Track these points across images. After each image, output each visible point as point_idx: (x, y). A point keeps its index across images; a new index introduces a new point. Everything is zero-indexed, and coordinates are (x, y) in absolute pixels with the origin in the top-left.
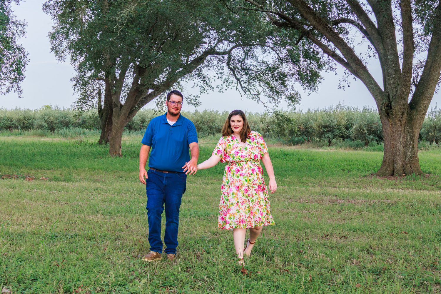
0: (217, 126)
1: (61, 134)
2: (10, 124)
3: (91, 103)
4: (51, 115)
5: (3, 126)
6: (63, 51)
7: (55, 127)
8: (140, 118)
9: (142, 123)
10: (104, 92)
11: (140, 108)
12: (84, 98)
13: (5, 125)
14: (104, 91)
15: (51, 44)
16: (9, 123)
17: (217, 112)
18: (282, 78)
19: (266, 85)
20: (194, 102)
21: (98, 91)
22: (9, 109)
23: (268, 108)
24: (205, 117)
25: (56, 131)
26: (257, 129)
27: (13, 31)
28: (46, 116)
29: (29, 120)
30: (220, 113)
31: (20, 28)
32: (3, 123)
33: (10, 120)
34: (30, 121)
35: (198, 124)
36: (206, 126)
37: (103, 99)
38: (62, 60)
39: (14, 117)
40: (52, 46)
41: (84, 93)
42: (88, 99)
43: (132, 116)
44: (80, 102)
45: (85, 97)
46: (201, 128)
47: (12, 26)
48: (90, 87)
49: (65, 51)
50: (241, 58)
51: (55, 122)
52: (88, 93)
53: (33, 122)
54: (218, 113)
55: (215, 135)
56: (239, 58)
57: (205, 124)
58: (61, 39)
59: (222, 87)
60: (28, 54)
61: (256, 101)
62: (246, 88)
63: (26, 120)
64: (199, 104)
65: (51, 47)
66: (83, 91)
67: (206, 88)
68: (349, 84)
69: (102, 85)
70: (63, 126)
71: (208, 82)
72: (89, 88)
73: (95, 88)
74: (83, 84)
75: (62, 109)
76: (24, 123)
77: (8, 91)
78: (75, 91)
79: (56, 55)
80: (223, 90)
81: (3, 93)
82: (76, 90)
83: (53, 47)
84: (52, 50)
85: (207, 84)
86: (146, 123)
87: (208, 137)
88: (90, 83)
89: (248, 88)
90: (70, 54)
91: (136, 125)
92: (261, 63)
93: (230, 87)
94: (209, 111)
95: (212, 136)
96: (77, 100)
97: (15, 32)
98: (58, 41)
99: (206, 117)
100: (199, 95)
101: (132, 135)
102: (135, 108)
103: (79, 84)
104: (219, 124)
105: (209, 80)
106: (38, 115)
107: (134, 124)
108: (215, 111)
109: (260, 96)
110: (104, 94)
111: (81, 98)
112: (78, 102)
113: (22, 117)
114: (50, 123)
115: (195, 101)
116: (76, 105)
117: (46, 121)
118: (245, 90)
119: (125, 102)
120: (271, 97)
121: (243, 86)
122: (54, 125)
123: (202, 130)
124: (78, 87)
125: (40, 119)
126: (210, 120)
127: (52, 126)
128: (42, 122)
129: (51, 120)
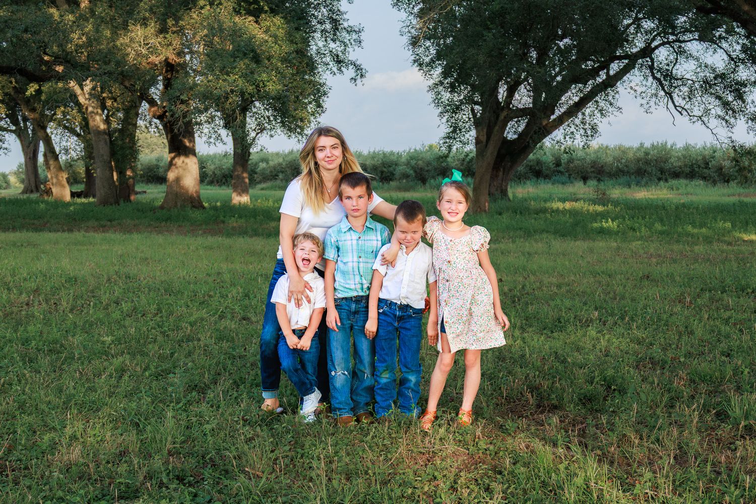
0: (672, 167)
4: (420, 158)
7: (427, 177)
9: (556, 167)
12: (454, 131)
15: (412, 53)
18: (738, 89)
19: (717, 100)
23: (718, 137)
24: (652, 152)
27: (345, 41)
28: (412, 159)
29: (390, 166)
31: (354, 36)
34: (391, 169)
35: (641, 165)
36: (654, 168)
44: (448, 137)
45: (455, 129)
46: (645, 171)
47: (344, 34)
51: (426, 168)
53: (394, 170)
57: (652, 164)
60: (366, 71)
62: (683, 108)
63: (385, 167)
65: (413, 58)
66: (453, 121)
70: (438, 175)
72: (462, 117)
74: (452, 112)
76: (382, 172)
78: (442, 122)
79: (420, 70)
80: (651, 110)
82: (444, 120)
83: (415, 58)
84: (415, 61)
85: (612, 104)
86: (563, 166)
88: (462, 110)
89: (686, 107)
92: (703, 68)
96: (443, 135)
97: (348, 42)
103: (447, 111)
104: (676, 164)
106: (403, 160)
107: (544, 168)
111: (449, 131)
112: (444, 138)
113: (379, 163)
114: (418, 171)
116: (442, 141)
117: (413, 168)
118: (680, 110)
119: (516, 136)
120: (723, 119)
121: (677, 104)
122: (425, 173)
123: (648, 174)
124: (447, 116)
125: (405, 165)
126: (661, 157)
127: (421, 175)
128: (407, 170)
129: (419, 167)
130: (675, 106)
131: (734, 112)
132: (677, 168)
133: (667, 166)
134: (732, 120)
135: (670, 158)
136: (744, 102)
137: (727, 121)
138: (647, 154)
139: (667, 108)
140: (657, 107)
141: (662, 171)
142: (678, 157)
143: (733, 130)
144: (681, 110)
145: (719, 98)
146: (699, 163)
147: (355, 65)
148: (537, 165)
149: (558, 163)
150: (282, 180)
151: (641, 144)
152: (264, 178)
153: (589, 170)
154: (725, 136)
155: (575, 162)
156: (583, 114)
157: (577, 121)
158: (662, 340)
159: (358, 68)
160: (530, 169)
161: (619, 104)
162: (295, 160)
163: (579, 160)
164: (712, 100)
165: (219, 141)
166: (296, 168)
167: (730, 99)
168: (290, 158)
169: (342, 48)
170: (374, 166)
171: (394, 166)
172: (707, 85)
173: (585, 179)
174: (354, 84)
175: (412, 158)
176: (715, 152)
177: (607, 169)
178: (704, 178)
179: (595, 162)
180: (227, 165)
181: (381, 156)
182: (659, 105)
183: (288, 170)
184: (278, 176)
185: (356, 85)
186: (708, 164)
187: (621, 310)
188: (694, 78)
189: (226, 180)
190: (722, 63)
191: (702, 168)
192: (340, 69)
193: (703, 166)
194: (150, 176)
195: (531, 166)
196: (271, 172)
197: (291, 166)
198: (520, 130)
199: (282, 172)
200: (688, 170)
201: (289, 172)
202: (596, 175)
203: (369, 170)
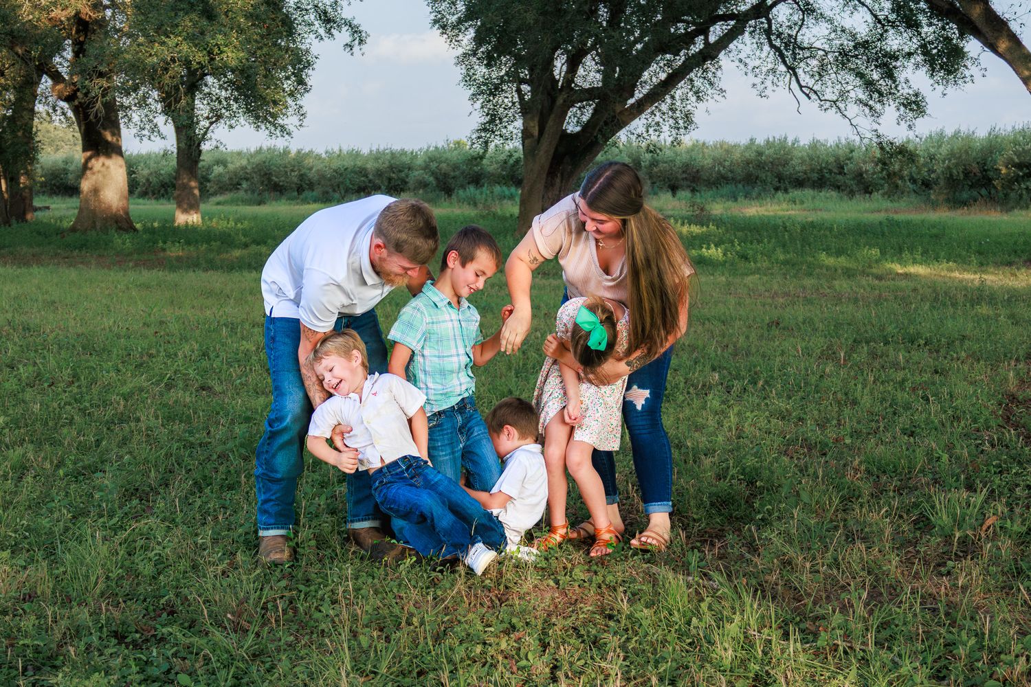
1: (464, 200)
4: (443, 159)
5: (351, 186)
7: (453, 186)
12: (492, 121)
15: (431, 10)
18: (887, 63)
23: (859, 129)
24: (767, 152)
28: (432, 161)
29: (400, 171)
32: (350, 180)
34: (403, 175)
35: (752, 169)
36: (769, 174)
39: (370, 166)
40: (434, 14)
44: (484, 129)
46: (757, 178)
51: (452, 174)
57: (767, 169)
60: (367, 35)
62: (811, 89)
63: (394, 173)
65: (432, 17)
68: (983, 72)
70: (469, 183)
76: (390, 179)
79: (442, 34)
80: (767, 92)
82: (478, 105)
83: (436, 16)
84: (436, 22)
87: (773, 196)
89: (815, 88)
94: (777, 139)
95: (780, 195)
96: (476, 126)
103: (482, 93)
104: (798, 169)
106: (420, 162)
111: (485, 121)
112: (478, 130)
113: (386, 166)
114: (441, 178)
116: (475, 135)
117: (433, 173)
118: (807, 92)
119: (578, 129)
120: (866, 105)
121: (803, 84)
122: (451, 181)
123: (761, 182)
124: (481, 99)
125: (422, 169)
126: (778, 159)
127: (445, 183)
128: (425, 176)
129: (443, 172)
130: (801, 87)
131: (881, 94)
132: (801, 174)
133: (787, 171)
134: (878, 106)
135: (792, 159)
136: (894, 81)
137: (871, 108)
138: (760, 154)
139: (790, 89)
140: (775, 87)
141: (780, 178)
142: (802, 158)
143: (880, 120)
144: (809, 92)
145: (860, 75)
146: (830, 167)
147: (350, 26)
150: (246, 191)
151: (751, 140)
152: (220, 188)
153: (679, 176)
154: (869, 128)
155: (661, 165)
156: (673, 97)
157: (664, 107)
158: (816, 413)
159: (355, 30)
161: (722, 85)
162: (264, 162)
163: (666, 162)
164: (851, 78)
165: (155, 134)
166: (266, 174)
167: (876, 76)
168: (257, 160)
170: (378, 170)
171: (406, 171)
172: (844, 57)
173: (674, 189)
174: (350, 53)
175: (432, 159)
176: (852, 151)
177: (704, 175)
178: (838, 188)
179: (687, 166)
180: (166, 169)
181: (388, 157)
182: (777, 86)
183: (255, 175)
184: (240, 185)
185: (352, 54)
186: (842, 168)
187: (750, 371)
188: (827, 47)
189: (166, 190)
190: (865, 26)
191: (835, 173)
192: (329, 32)
193: (835, 171)
194: (55, 185)
196: (231, 179)
197: (260, 170)
198: (585, 119)
199: (247, 179)
200: (815, 176)
201: (256, 179)
202: (689, 183)
203: (371, 177)
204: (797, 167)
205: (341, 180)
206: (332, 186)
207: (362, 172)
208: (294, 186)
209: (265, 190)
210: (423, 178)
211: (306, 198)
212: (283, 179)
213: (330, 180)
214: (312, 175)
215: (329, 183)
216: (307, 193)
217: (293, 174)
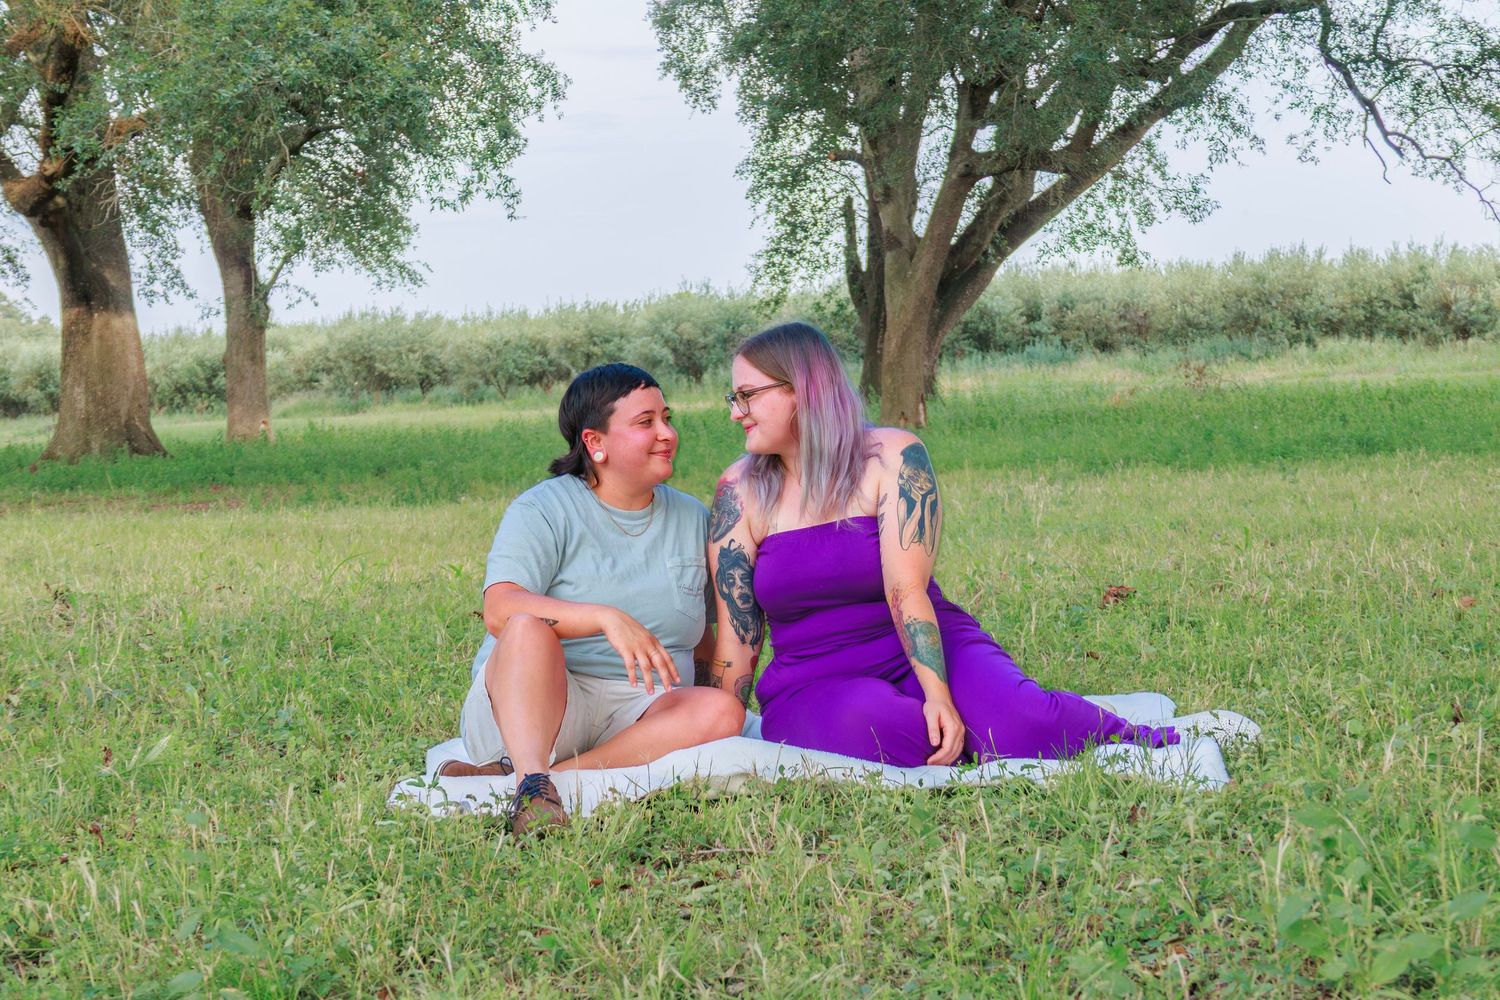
0: (1321, 308)
2: (540, 363)
3: (816, 250)
4: (684, 316)
5: (517, 372)
6: (707, 69)
7: (704, 362)
8: (1020, 302)
9: (1028, 322)
10: (865, 207)
11: (1002, 254)
12: (790, 236)
13: (521, 370)
14: (863, 202)
15: (660, 46)
16: (538, 358)
17: (1320, 254)
19: (1486, 118)
20: (1188, 202)
21: (841, 204)
22: (535, 311)
23: (1497, 208)
24: (1272, 275)
25: (706, 377)
26: (1482, 307)
29: (608, 341)
30: (1333, 260)
32: (514, 361)
33: (538, 348)
34: (610, 347)
35: (1246, 306)
36: (1278, 313)
37: (862, 232)
38: (708, 103)
39: (553, 335)
40: (666, 52)
41: (789, 214)
42: (806, 238)
43: (977, 287)
44: (777, 251)
45: (794, 228)
46: (1257, 322)
48: (811, 192)
49: (715, 67)
50: (1363, 13)
51: (702, 341)
52: (806, 214)
53: (621, 349)
54: (1327, 258)
55: (1315, 346)
56: (1357, 15)
57: (1274, 304)
58: (697, 25)
59: (1309, 139)
60: (568, 81)
61: (1452, 184)
62: (1404, 137)
63: (595, 344)
64: (1209, 209)
65: (661, 57)
66: (785, 208)
67: (1234, 144)
69: (852, 178)
71: (1239, 120)
72: (809, 197)
73: (829, 193)
74: (782, 185)
75: (724, 293)
77: (465, 196)
78: (759, 212)
79: (682, 87)
80: (1315, 152)
81: (447, 204)
82: (762, 207)
83: (668, 57)
84: (667, 67)
85: (1237, 129)
86: (1045, 319)
87: (1289, 352)
88: (807, 178)
89: (1411, 135)
90: (735, 78)
91: (1005, 330)
92: (1456, 31)
93: (1340, 135)
94: (1287, 249)
95: (1303, 349)
96: (764, 245)
98: (686, 33)
99: (1276, 277)
100: (1208, 173)
101: (990, 371)
102: (985, 254)
103: (771, 183)
104: (1329, 301)
105: (1243, 112)
106: (640, 322)
107: (999, 327)
108: (1311, 252)
109: (1465, 162)
110: (866, 215)
111: (778, 235)
112: (767, 252)
113: (580, 333)
114: (682, 348)
115: (1192, 197)
116: (762, 262)
117: (668, 341)
118: (1397, 144)
121: (1389, 128)
122: (698, 354)
123: (1264, 327)
124: (768, 196)
125: (646, 335)
126: (1293, 286)
127: (689, 358)
128: (653, 345)
129: (685, 337)
130: (1386, 134)
132: (1333, 311)
133: (1309, 307)
135: (1316, 284)
138: (1260, 278)
139: (1364, 136)
140: (1330, 143)
141: (1299, 321)
142: (1335, 283)
144: (1400, 143)
146: (1385, 297)
147: (535, 67)
148: (982, 318)
149: (1033, 316)
150: (328, 391)
152: (280, 388)
153: (1115, 327)
155: (1079, 306)
156: (1117, 177)
157: (1101, 196)
160: (964, 331)
162: (360, 338)
164: (1473, 117)
165: (176, 288)
166: (365, 358)
168: (347, 333)
169: (502, 23)
170: (566, 341)
171: (616, 340)
173: (1105, 346)
174: (536, 118)
175: (664, 319)
177: (1157, 322)
178: (1403, 334)
179: (1126, 306)
180: (183, 359)
182: (1334, 140)
183: (342, 362)
184: (317, 381)
186: (1409, 297)
188: (1431, 57)
191: (1395, 307)
193: (1397, 302)
195: (966, 324)
196: (299, 372)
197: (353, 353)
199: (329, 371)
200: (1360, 314)
201: (347, 367)
202: (1130, 337)
203: (553, 354)
204: (1329, 299)
205: (499, 362)
206: (484, 375)
207: (539, 347)
208: (413, 377)
209: (361, 389)
210: (651, 350)
211: (438, 398)
212: (395, 365)
213: (480, 363)
214: (446, 357)
215: (477, 369)
216: (438, 390)
217: (411, 356)
